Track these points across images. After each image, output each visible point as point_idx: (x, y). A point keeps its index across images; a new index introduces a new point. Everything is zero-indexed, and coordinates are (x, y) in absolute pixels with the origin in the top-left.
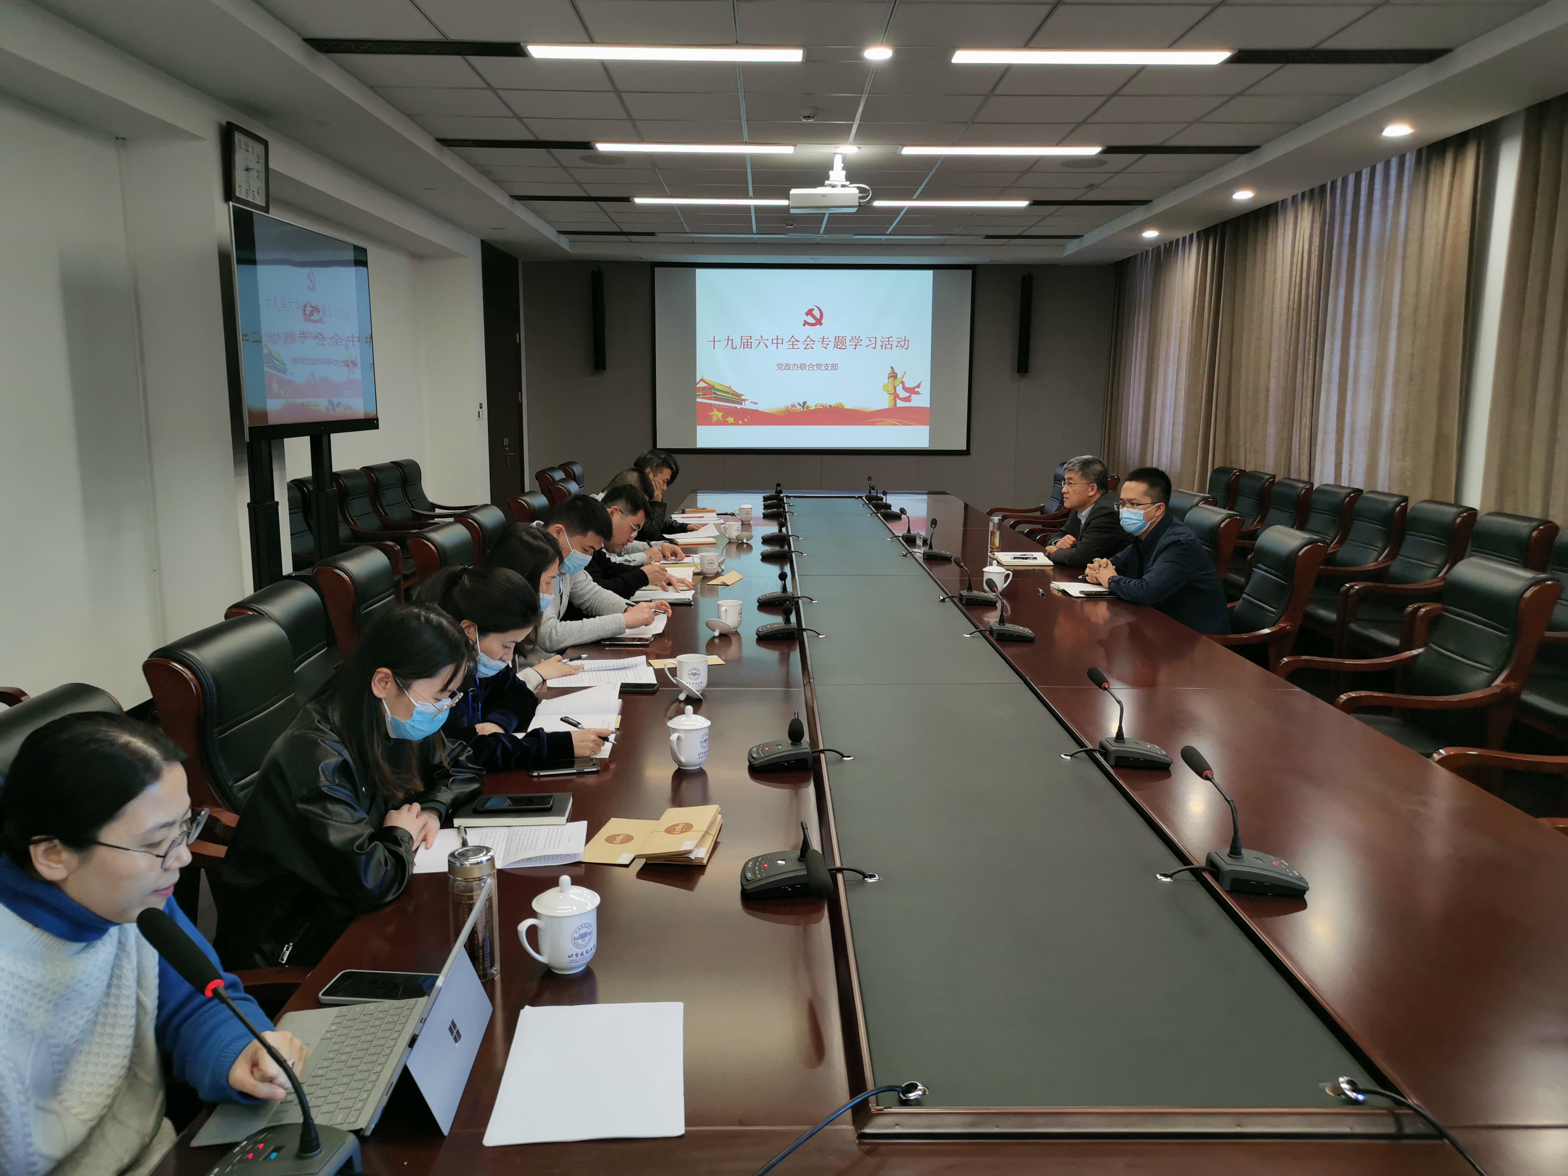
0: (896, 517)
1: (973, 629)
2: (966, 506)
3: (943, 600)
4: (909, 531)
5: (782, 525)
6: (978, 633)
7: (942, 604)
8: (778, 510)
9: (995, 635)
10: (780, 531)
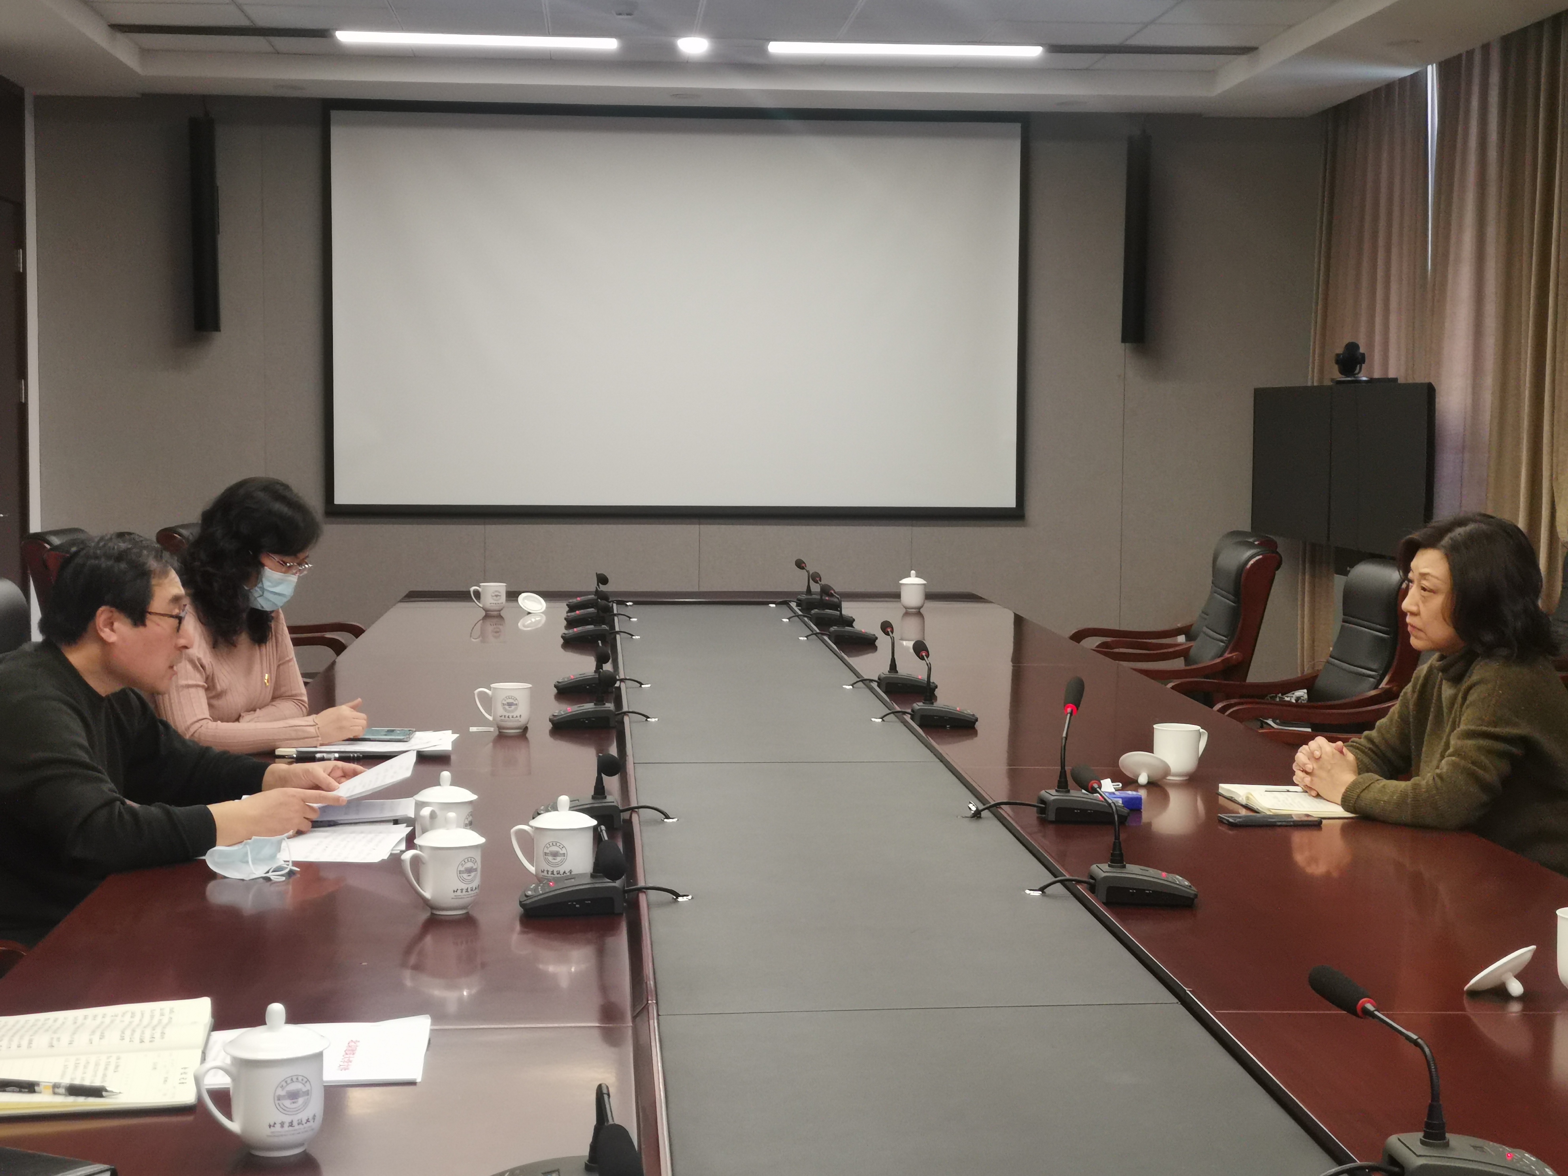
0: (866, 644)
1: (1049, 878)
2: (1019, 621)
3: (977, 815)
4: (893, 667)
5: (601, 660)
6: (1059, 885)
7: (974, 825)
8: (597, 628)
9: (1102, 891)
10: (599, 667)
